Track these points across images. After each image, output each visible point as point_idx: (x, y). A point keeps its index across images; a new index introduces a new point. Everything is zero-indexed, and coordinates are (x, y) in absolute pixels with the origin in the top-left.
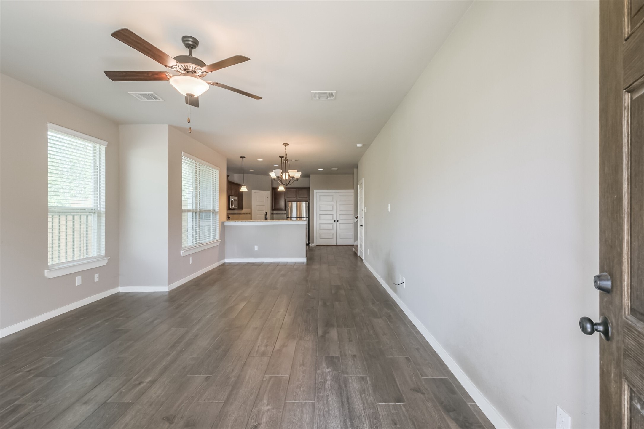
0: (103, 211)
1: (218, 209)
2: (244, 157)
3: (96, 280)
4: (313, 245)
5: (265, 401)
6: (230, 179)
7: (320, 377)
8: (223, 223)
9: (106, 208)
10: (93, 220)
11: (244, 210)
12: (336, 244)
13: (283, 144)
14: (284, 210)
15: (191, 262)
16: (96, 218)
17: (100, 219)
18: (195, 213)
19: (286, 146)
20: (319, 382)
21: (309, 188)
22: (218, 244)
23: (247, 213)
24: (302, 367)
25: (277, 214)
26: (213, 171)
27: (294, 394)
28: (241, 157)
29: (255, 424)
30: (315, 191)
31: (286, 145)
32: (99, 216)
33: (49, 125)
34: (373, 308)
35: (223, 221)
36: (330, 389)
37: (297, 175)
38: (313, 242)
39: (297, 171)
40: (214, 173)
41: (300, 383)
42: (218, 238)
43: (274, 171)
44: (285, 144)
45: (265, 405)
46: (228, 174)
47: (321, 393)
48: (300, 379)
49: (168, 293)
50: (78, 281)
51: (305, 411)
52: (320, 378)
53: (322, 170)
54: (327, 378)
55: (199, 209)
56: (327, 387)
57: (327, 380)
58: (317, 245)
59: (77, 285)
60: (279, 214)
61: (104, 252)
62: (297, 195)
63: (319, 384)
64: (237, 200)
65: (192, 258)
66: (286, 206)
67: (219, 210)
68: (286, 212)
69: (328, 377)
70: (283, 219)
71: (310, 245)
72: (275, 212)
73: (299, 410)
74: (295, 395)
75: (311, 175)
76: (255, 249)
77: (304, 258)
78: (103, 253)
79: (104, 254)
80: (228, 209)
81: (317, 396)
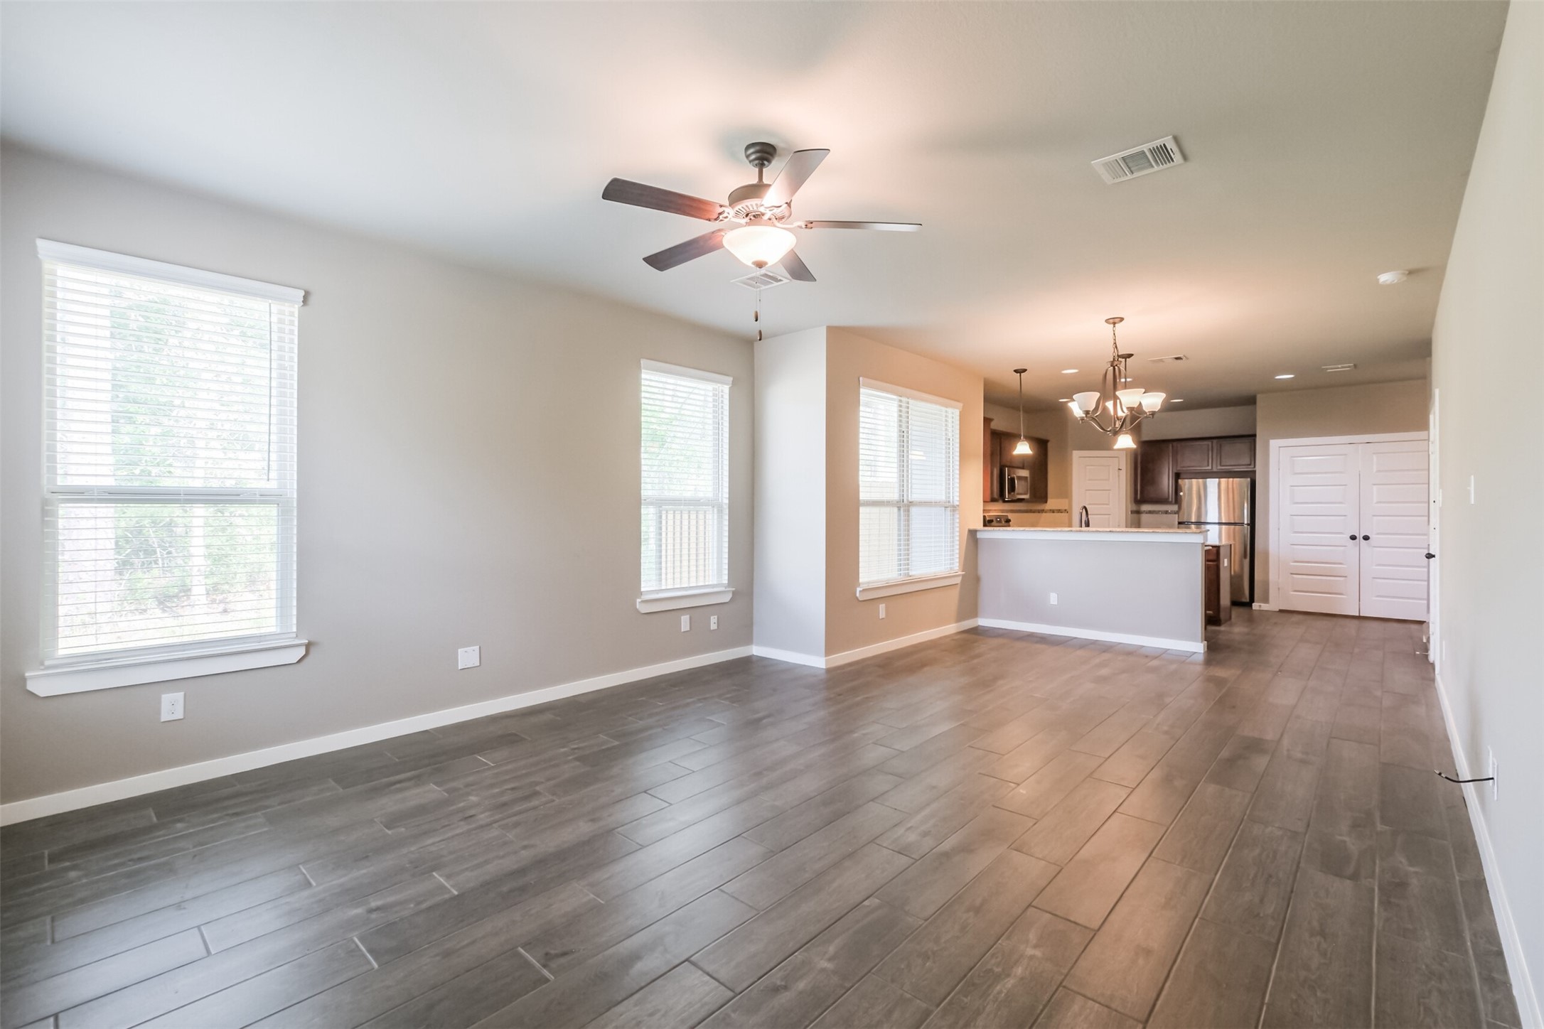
0: (726, 504)
1: (958, 499)
2: (1025, 370)
3: (713, 626)
4: (1265, 607)
5: (832, 949)
6: (994, 425)
7: (997, 958)
8: (973, 533)
9: (730, 498)
10: (712, 517)
11: (1052, 503)
12: (1358, 615)
13: (1107, 321)
14: (1170, 503)
15: (882, 614)
16: (716, 517)
17: (722, 518)
18: (899, 508)
19: (1114, 323)
20: (984, 969)
21: (1254, 436)
22: (958, 580)
23: (1059, 511)
24: (971, 914)
25: (1150, 512)
26: (946, 412)
27: (902, 966)
28: (1016, 371)
29: (779, 983)
30: (1274, 444)
31: (1114, 321)
32: (720, 511)
33: (643, 362)
34: (1346, 839)
35: (972, 527)
36: (999, 1000)
37: (1153, 401)
38: (1266, 600)
39: (1143, 390)
40: (950, 415)
41: (935, 949)
42: (958, 568)
43: (1074, 397)
44: (1111, 321)
45: (827, 956)
46: (988, 416)
47: (966, 997)
48: (943, 940)
49: (824, 671)
50: (685, 621)
51: (896, 1015)
52: (993, 961)
53: (1292, 376)
54: (1014, 970)
55: (908, 500)
56: (995, 992)
57: (1008, 975)
58: (1281, 611)
59: (682, 631)
60: (1157, 512)
61: (726, 577)
62: (1214, 456)
63: (982, 974)
64: (1026, 478)
65: (884, 605)
66: (1177, 489)
67: (959, 501)
68: (1175, 508)
69: (1020, 968)
70: (1170, 526)
71: (1254, 608)
72: (1145, 507)
73: (887, 1005)
74: (903, 969)
75: (1259, 397)
76: (1052, 603)
77: (1196, 641)
78: (725, 580)
79: (727, 582)
80: (989, 499)
81: (953, 998)
